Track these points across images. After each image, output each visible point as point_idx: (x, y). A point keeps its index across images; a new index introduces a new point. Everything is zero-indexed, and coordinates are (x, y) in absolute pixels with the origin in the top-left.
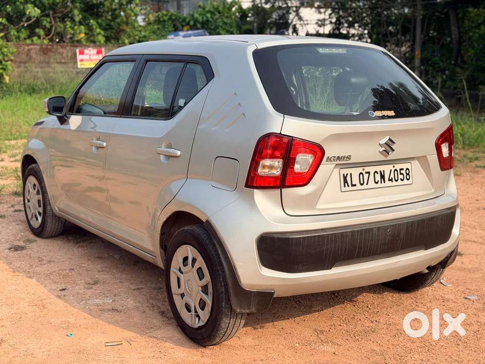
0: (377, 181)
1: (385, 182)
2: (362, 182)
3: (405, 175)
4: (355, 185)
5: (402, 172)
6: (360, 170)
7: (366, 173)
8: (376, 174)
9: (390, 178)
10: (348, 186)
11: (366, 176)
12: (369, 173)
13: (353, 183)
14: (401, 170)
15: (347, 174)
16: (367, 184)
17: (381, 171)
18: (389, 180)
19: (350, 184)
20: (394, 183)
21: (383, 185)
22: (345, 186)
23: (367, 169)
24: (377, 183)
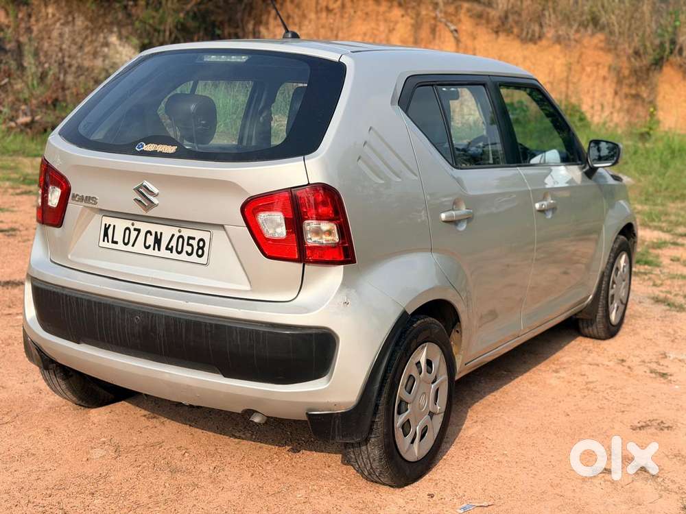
0: (147, 245)
1: (159, 250)
2: (126, 241)
3: (196, 247)
4: (116, 243)
5: (191, 242)
6: (128, 223)
7: (135, 230)
8: (149, 234)
9: (170, 247)
10: (108, 241)
11: (134, 234)
12: (139, 231)
13: (115, 240)
14: (189, 238)
15: (110, 225)
16: (133, 245)
17: (156, 233)
18: (167, 248)
19: (110, 240)
20: (174, 255)
21: (156, 253)
22: (104, 241)
23: (138, 225)
24: (147, 248)
